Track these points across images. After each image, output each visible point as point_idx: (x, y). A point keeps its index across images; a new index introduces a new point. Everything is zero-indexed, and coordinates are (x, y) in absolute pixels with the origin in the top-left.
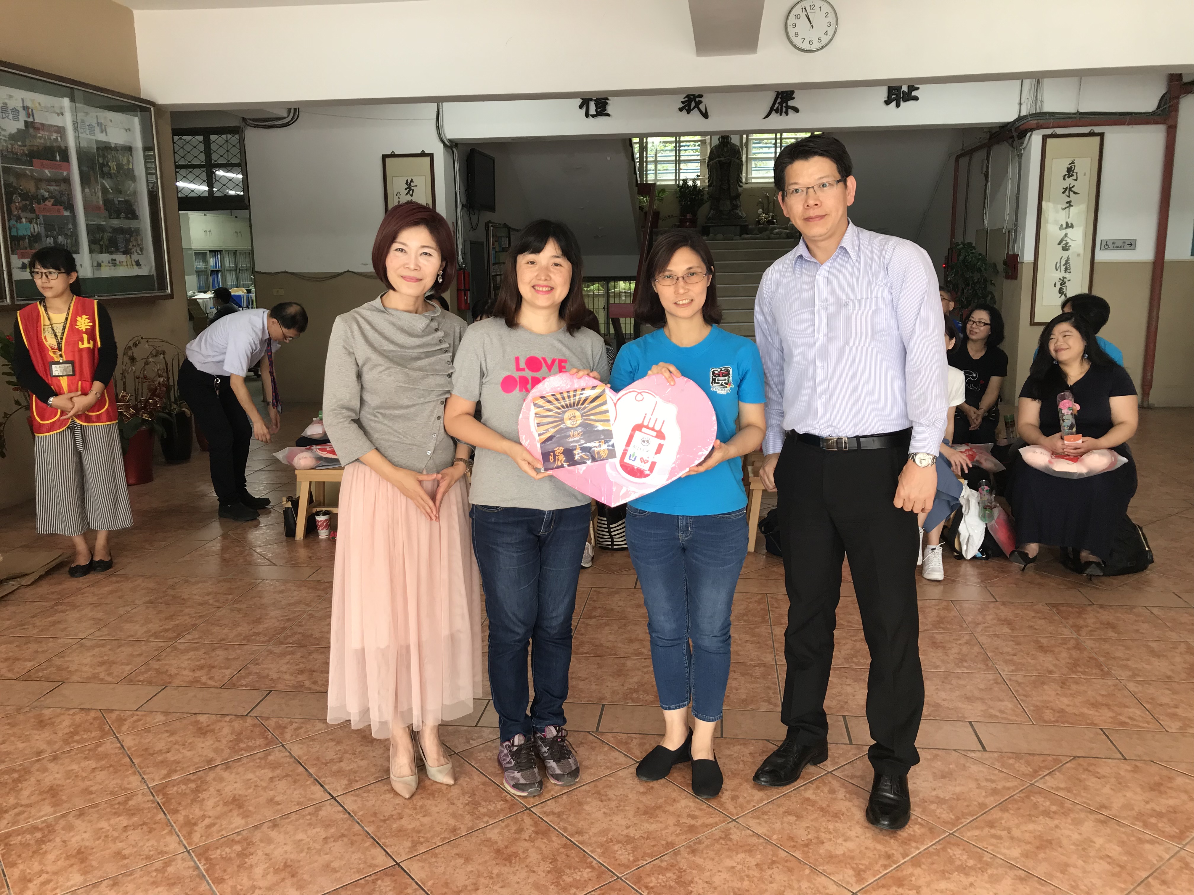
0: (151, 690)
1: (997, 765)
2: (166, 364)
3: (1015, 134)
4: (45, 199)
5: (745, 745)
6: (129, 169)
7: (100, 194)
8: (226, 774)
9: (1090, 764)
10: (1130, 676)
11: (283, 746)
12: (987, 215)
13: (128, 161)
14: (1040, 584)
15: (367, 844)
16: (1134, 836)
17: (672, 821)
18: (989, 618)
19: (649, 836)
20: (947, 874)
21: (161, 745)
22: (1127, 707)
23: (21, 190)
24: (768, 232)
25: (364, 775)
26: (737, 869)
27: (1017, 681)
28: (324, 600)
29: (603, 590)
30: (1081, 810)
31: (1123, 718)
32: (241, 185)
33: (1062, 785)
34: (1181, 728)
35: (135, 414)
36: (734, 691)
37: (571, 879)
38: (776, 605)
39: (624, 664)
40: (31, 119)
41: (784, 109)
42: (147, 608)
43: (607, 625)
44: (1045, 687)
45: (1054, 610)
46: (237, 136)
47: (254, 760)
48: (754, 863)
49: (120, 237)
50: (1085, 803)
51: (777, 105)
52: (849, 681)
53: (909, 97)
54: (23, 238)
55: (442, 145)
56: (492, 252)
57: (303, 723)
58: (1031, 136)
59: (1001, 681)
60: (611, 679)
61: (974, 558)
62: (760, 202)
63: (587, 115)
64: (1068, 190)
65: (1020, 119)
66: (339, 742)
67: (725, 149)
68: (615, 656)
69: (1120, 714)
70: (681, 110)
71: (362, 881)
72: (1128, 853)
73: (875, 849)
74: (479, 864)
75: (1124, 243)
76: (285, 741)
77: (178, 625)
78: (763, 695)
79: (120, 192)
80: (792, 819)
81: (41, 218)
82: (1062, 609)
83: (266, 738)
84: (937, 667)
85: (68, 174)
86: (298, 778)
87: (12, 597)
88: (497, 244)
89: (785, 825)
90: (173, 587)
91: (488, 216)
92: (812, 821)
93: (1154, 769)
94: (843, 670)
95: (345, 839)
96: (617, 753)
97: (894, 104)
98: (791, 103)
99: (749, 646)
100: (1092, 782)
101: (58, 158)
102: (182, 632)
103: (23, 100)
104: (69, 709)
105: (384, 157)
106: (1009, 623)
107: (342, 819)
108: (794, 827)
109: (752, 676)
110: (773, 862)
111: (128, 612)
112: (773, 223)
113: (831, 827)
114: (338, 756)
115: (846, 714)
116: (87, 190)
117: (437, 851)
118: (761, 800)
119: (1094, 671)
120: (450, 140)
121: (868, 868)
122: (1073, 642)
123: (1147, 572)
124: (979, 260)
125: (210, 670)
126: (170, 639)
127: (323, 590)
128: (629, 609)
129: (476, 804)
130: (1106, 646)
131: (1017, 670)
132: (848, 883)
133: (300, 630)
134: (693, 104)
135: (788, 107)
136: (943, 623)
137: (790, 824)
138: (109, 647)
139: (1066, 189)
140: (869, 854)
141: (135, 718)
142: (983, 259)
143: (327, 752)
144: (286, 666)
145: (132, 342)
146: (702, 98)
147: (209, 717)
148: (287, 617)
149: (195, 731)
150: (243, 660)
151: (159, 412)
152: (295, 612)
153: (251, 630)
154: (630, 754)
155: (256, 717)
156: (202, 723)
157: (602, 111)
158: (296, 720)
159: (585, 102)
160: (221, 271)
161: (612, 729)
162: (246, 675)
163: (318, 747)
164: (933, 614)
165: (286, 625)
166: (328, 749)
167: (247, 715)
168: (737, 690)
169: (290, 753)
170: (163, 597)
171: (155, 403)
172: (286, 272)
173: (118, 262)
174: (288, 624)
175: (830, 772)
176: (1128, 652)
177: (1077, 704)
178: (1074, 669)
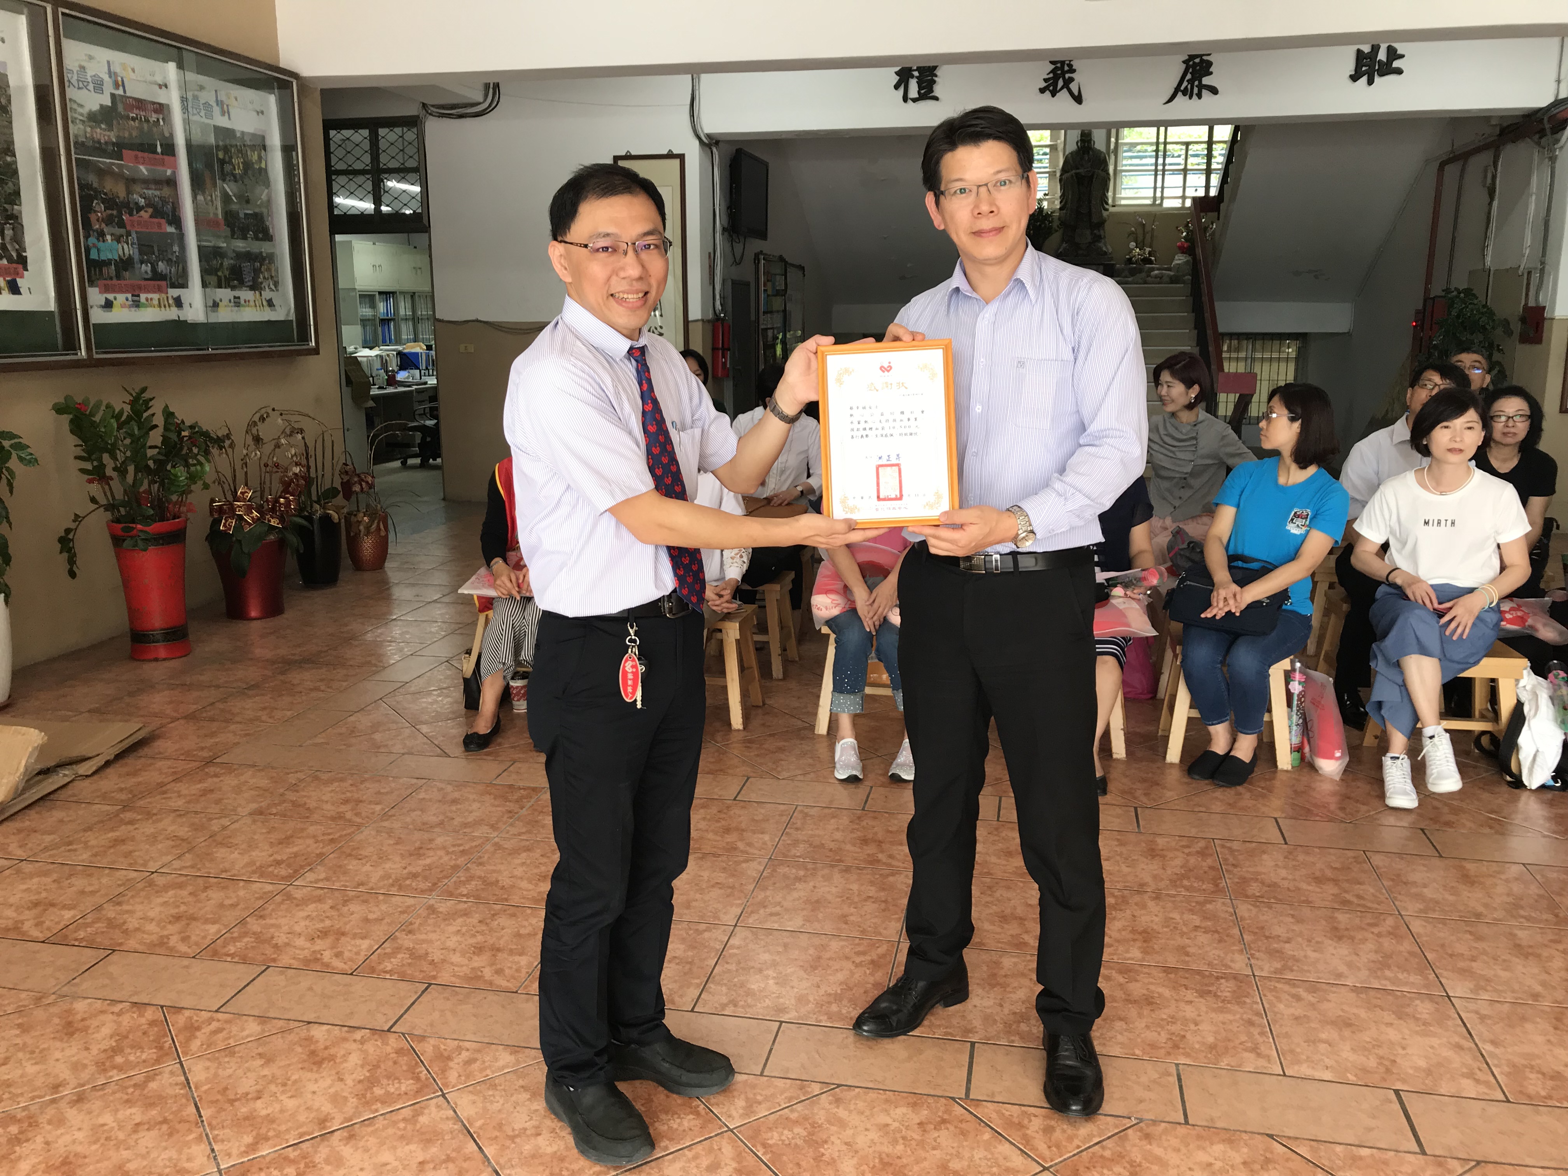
0: (244, 973)
2: (307, 447)
3: (1547, 126)
4: (139, 209)
5: (1230, 1141)
6: (260, 169)
7: (219, 204)
8: (346, 1151)
11: (443, 1095)
12: (1490, 248)
13: (260, 158)
21: (247, 1085)
23: (105, 194)
24: (1143, 275)
28: (518, 819)
32: (419, 198)
35: (258, 519)
36: (1192, 1027)
38: (1231, 859)
39: (997, 964)
40: (120, 92)
41: (1196, 90)
42: (254, 821)
46: (415, 130)
47: (395, 1123)
49: (246, 266)
51: (1185, 84)
53: (1388, 69)
54: (107, 263)
55: (697, 142)
56: (762, 296)
57: (479, 1051)
61: (1543, 787)
62: (1131, 233)
63: (905, 99)
65: (1557, 103)
67: (1086, 158)
70: (1042, 91)
76: (447, 1086)
77: (296, 855)
78: (1243, 1038)
79: (248, 201)
81: (134, 235)
83: (418, 1079)
85: (174, 173)
86: (465, 1165)
87: (62, 795)
88: (769, 284)
90: (294, 788)
91: (755, 245)
94: (1372, 993)
96: (1007, 1145)
97: (1364, 79)
98: (1206, 81)
99: (1203, 938)
101: (159, 150)
102: (302, 867)
103: (108, 62)
104: (114, 1002)
109: (1216, 995)
111: (224, 828)
112: (1151, 262)
114: (533, 1123)
115: (1398, 1086)
116: (200, 198)
120: (708, 136)
124: (1482, 313)
125: (338, 939)
126: (283, 878)
127: (517, 801)
133: (478, 871)
134: (1061, 83)
135: (1201, 87)
138: (190, 888)
141: (214, 1025)
142: (1491, 313)
143: (516, 1114)
144: (455, 939)
145: (258, 415)
146: (1074, 71)
147: (328, 1031)
148: (461, 848)
149: (304, 1057)
150: (389, 924)
151: (294, 515)
152: (473, 839)
153: (405, 868)
154: (1031, 1150)
155: (403, 1034)
156: (317, 1042)
157: (927, 93)
158: (467, 1045)
159: (904, 76)
160: (393, 320)
161: (993, 1094)
162: (393, 953)
163: (501, 1101)
164: (1501, 889)
165: (458, 862)
166: (518, 1108)
167: (389, 1030)
168: (1196, 1024)
169: (455, 1112)
170: (280, 804)
171: (288, 502)
172: (477, 321)
173: (242, 302)
174: (461, 861)
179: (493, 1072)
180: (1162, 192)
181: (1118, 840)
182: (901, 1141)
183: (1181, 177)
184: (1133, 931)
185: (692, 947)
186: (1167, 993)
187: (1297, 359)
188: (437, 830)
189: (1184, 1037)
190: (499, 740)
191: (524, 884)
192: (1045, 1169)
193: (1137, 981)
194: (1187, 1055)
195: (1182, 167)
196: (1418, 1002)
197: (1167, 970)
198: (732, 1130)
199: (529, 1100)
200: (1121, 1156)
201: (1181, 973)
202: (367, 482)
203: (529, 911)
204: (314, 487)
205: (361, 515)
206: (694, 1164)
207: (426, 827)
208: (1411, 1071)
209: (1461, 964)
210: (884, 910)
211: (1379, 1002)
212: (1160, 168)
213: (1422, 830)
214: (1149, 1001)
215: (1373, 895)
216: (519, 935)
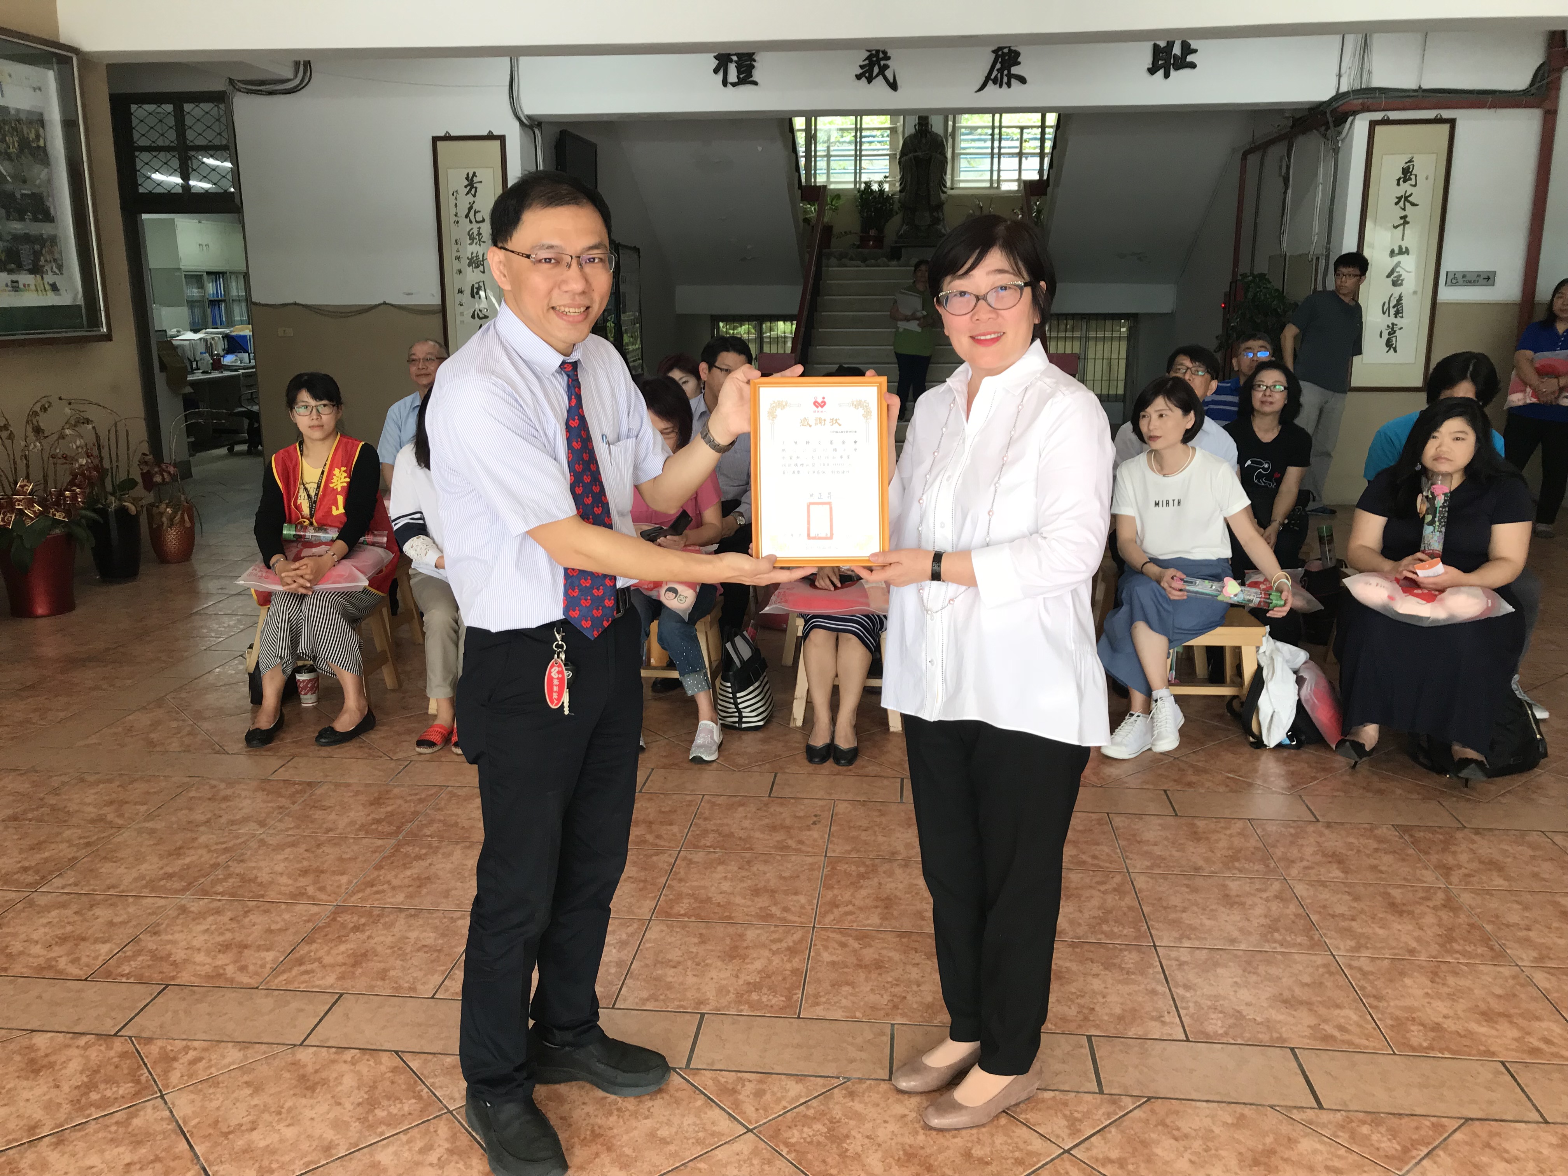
1: (1343, 1138)
2: (98, 437)
3: (1330, 119)
6: (39, 147)
8: (53, 1156)
9: (1492, 1135)
10: (1536, 960)
11: (162, 1097)
12: (1286, 235)
13: (38, 136)
14: (1380, 792)
18: (1309, 851)
22: (1538, 1019)
25: (286, 1158)
27: (1360, 969)
28: (288, 815)
29: (720, 800)
31: (1535, 1042)
32: (229, 177)
35: (41, 513)
36: (915, 988)
39: (741, 936)
41: (1005, 79)
42: (6, 828)
43: (722, 862)
44: (1408, 981)
45: (1406, 837)
46: (222, 106)
47: (106, 1127)
49: (25, 250)
51: (995, 73)
52: (1096, 968)
53: (1183, 64)
55: (517, 124)
57: (205, 1050)
58: (1354, 120)
59: (1336, 969)
60: (719, 963)
61: (1280, 746)
63: (725, 83)
64: (1404, 200)
65: (1338, 97)
66: (257, 1088)
67: (924, 141)
68: (728, 920)
69: (1529, 1034)
70: (858, 77)
75: (1478, 276)
76: (167, 1086)
77: (46, 860)
79: (25, 182)
82: (1419, 835)
83: (138, 1082)
84: (1233, 941)
86: (172, 1164)
90: (56, 792)
94: (1086, 947)
96: (717, 1111)
97: (1161, 73)
98: (1015, 70)
102: (51, 872)
105: (435, 140)
106: (1338, 859)
114: (250, 1118)
115: (1092, 1032)
119: (1479, 950)
120: (529, 117)
122: (1440, 895)
123: (1537, 771)
124: (1273, 297)
125: (76, 945)
126: (29, 885)
128: (758, 835)
130: (1494, 904)
131: (1357, 948)
133: (237, 868)
134: (876, 70)
135: (1010, 76)
136: (1238, 860)
139: (1400, 198)
142: (1280, 296)
143: (234, 1110)
144: (202, 938)
145: (39, 405)
146: (889, 58)
147: (52, 1039)
148: (224, 846)
149: (23, 1065)
150: (135, 927)
151: (82, 508)
152: (237, 837)
153: (162, 868)
154: (738, 1114)
155: (130, 1038)
156: (38, 1050)
157: (746, 77)
158: (196, 1044)
159: (723, 61)
160: (224, 301)
161: (713, 1063)
162: (134, 956)
163: (221, 1099)
164: (1223, 844)
165: (219, 860)
166: (238, 1104)
167: (115, 1035)
168: (919, 986)
169: (171, 1112)
170: (37, 809)
171: (74, 497)
172: (295, 304)
173: (21, 286)
174: (222, 859)
175: (1068, 1151)
176: (1527, 914)
177: (1460, 1013)
178: (1448, 946)
179: (218, 1070)
180: (999, 176)
181: (880, 811)
182: (615, 1112)
183: (1017, 159)
184: (878, 899)
185: (443, 935)
186: (896, 956)
187: (1129, 338)
188: (202, 829)
189: (905, 998)
190: (282, 735)
191: (284, 880)
192: (749, 1130)
193: (871, 946)
194: (904, 1015)
195: (1017, 150)
196: (1126, 953)
197: (902, 935)
198: (451, 1112)
199: (251, 1095)
200: (823, 1114)
201: (914, 937)
202: (169, 473)
203: (283, 906)
204: (109, 477)
205: (163, 506)
206: (407, 1147)
207: (191, 826)
208: (1106, 1018)
209: (1173, 916)
210: (641, 890)
211: (1090, 955)
212: (996, 151)
213: (1165, 791)
214: (879, 965)
215: (1108, 855)
216: (270, 931)
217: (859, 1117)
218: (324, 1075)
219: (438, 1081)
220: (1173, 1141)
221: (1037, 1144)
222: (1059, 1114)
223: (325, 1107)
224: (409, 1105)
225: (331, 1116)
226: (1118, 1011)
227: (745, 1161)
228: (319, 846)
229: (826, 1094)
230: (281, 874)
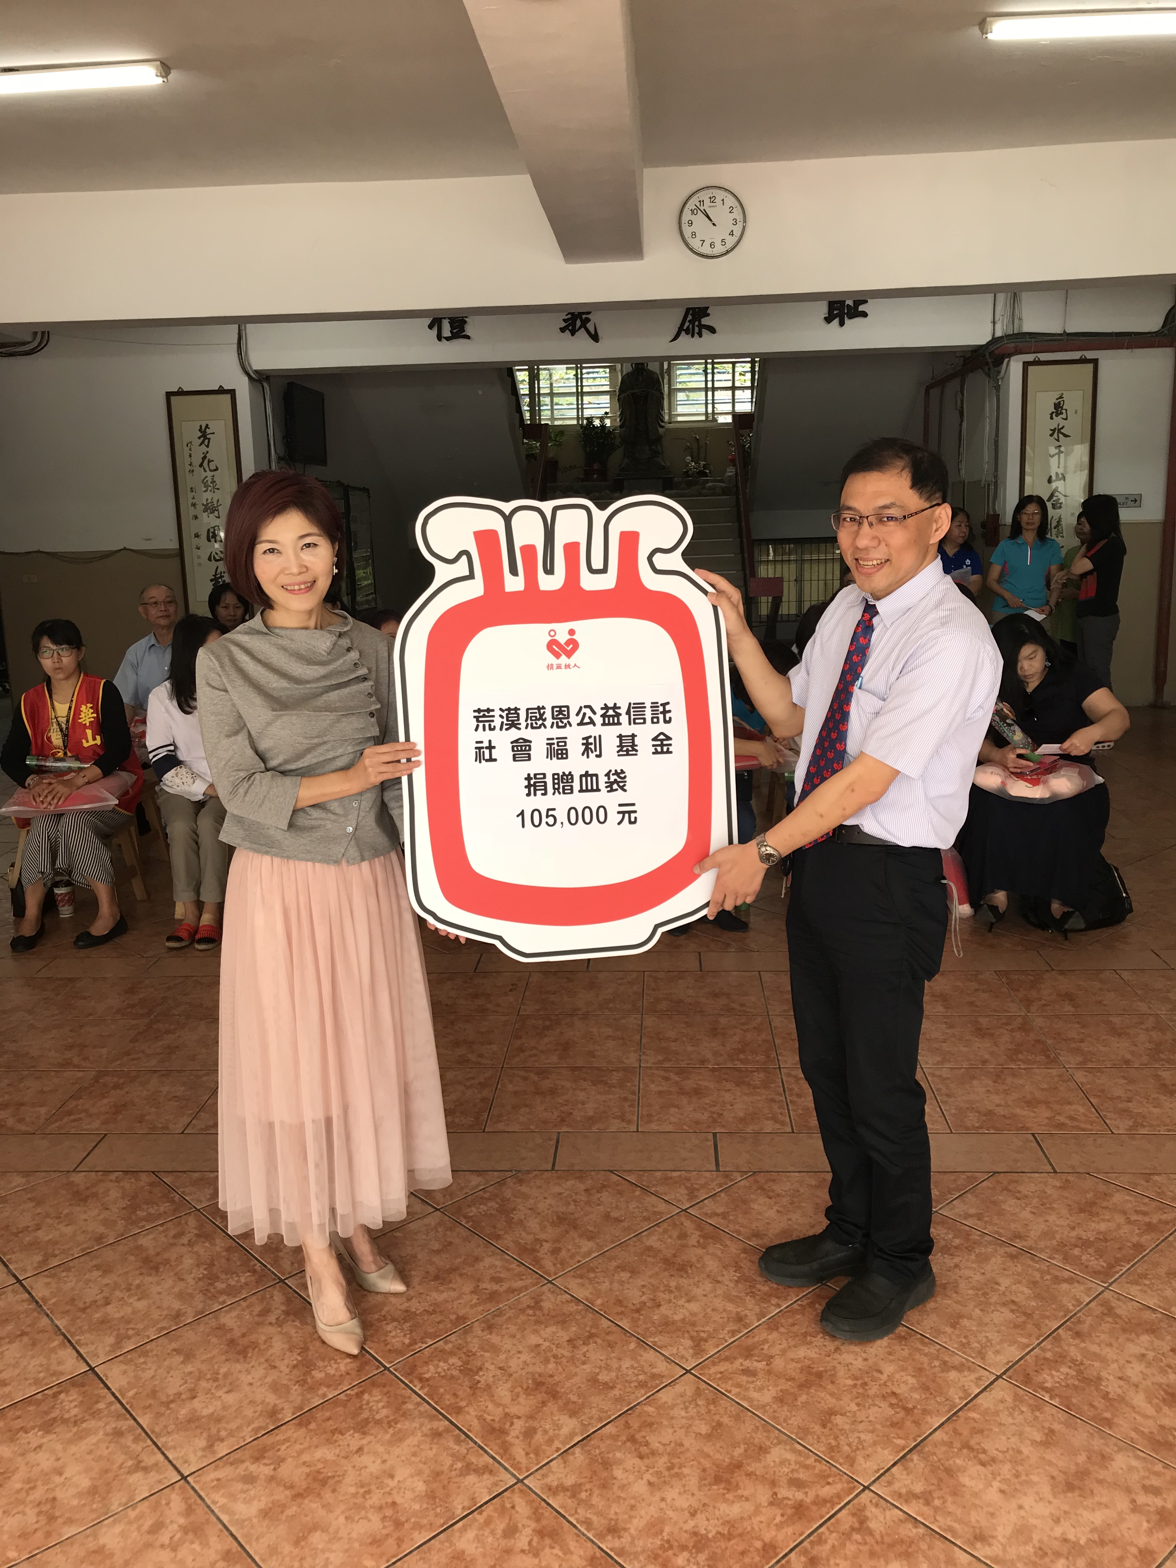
5: (580, 1178)
9: (1011, 1182)
10: (1081, 1063)
12: (964, 463)
15: (56, 1343)
16: (1049, 1273)
17: (468, 1287)
19: (435, 1309)
20: (809, 1338)
22: (1070, 1103)
25: (66, 1247)
26: (543, 1348)
27: (940, 1076)
28: (53, 1004)
30: (990, 1243)
31: (1062, 1119)
33: (972, 1211)
34: (1131, 1128)
37: (322, 1375)
41: (697, 330)
44: (975, 1082)
45: (1003, 979)
48: (567, 1338)
50: (996, 1232)
51: (687, 324)
53: (855, 312)
55: (246, 379)
58: (1009, 361)
62: (687, 448)
63: (439, 337)
64: (1057, 432)
65: (994, 340)
66: (40, 1202)
67: (641, 379)
69: (1059, 1114)
70: (563, 330)
71: (39, 1396)
72: (1038, 1296)
73: (725, 1310)
74: (203, 1362)
75: (1127, 498)
78: (616, 1110)
80: (625, 1275)
82: (1014, 977)
89: (616, 1286)
92: (650, 1277)
93: (1089, 1183)
94: (724, 1071)
95: (25, 1339)
97: (836, 322)
98: (705, 321)
99: (610, 1044)
100: (1010, 1205)
105: (169, 395)
106: (945, 999)
107: (26, 1311)
108: (626, 1286)
110: (592, 1336)
112: (706, 475)
113: (673, 1284)
114: (35, 1222)
115: (717, 1130)
117: (148, 1347)
118: (590, 1252)
119: (1038, 1059)
120: (258, 372)
121: (710, 1336)
122: (1019, 1020)
123: (1124, 924)
128: (461, 1001)
129: (212, 1278)
130: (1058, 1025)
131: (942, 1061)
132: (682, 1357)
134: (578, 323)
135: (701, 327)
137: (622, 1283)
139: (1054, 430)
140: (716, 1317)
143: (21, 1218)
146: (589, 317)
152: (9, 1023)
157: (459, 332)
159: (436, 322)
163: (10, 1211)
166: (24, 1213)
168: (584, 1104)
172: (40, 552)
175: (685, 1210)
176: (1083, 1031)
177: (1010, 1103)
178: (1014, 1057)
179: (6, 1192)
180: (713, 409)
183: (730, 393)
186: (568, 1085)
189: (571, 1113)
191: (52, 1054)
194: (569, 1125)
195: (730, 384)
196: (755, 1074)
199: (35, 1207)
200: (497, 1195)
201: (584, 1070)
208: (730, 1120)
211: (726, 1077)
212: (710, 385)
216: (42, 1092)
217: (526, 1197)
218: (94, 1190)
219: (187, 1190)
220: (767, 1199)
221: (662, 1207)
222: (682, 1186)
223: (96, 1211)
224: (164, 1207)
225: (101, 1217)
226: (741, 1114)
227: (432, 1230)
228: (81, 1027)
229: (501, 1183)
230: (50, 1050)
